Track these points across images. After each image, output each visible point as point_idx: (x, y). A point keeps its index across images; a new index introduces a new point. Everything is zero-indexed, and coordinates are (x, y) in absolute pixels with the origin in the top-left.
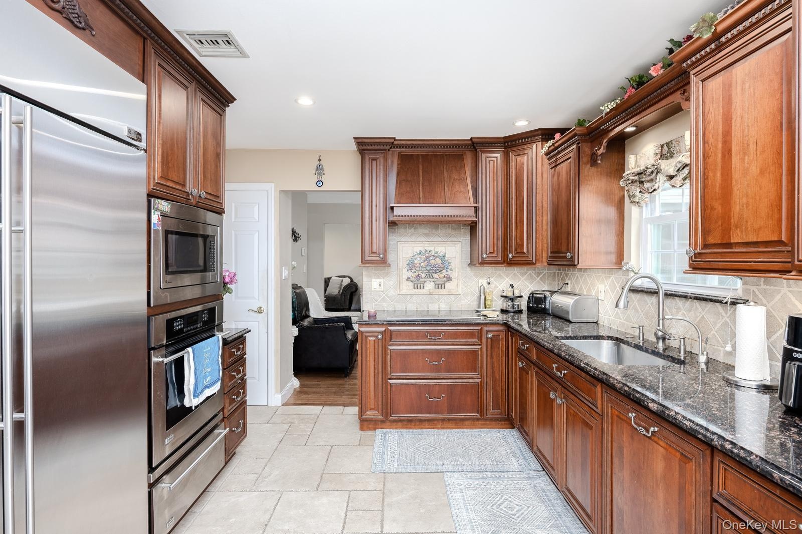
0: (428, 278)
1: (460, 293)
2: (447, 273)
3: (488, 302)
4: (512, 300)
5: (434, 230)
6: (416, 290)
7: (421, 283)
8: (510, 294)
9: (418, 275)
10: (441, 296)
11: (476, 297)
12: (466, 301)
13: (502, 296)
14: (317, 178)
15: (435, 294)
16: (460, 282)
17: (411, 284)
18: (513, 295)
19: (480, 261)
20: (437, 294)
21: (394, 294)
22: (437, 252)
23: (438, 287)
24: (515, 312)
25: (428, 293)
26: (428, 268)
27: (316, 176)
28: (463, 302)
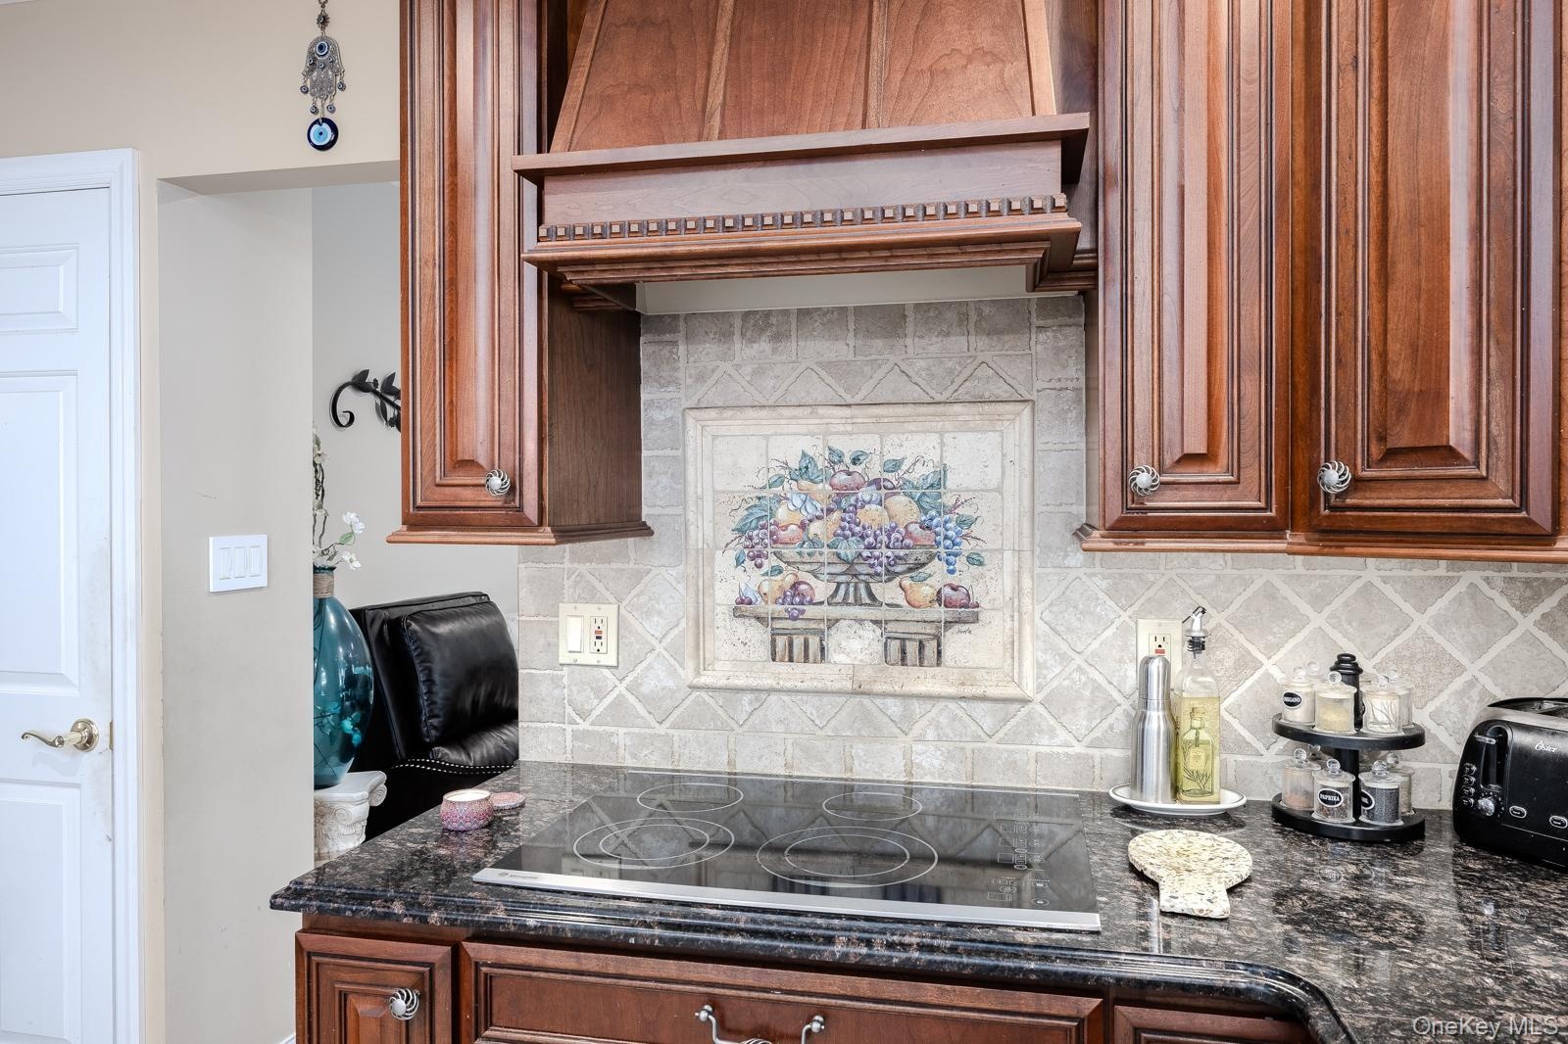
0: (845, 602)
1: (1029, 690)
2: (950, 579)
3: (1194, 761)
4: (1350, 757)
5: (879, 343)
6: (783, 667)
7: (806, 630)
8: (1336, 723)
9: (795, 586)
10: (917, 707)
11: (1119, 720)
12: (1062, 735)
13: (1283, 731)
14: (315, 111)
15: (885, 695)
16: (1027, 629)
17: (758, 635)
18: (1359, 724)
19: (1115, 512)
20: (894, 695)
21: (671, 684)
22: (896, 465)
23: (903, 652)
24: (1370, 840)
25: (848, 685)
26: (850, 549)
27: (308, 99)
28: (1044, 746)
